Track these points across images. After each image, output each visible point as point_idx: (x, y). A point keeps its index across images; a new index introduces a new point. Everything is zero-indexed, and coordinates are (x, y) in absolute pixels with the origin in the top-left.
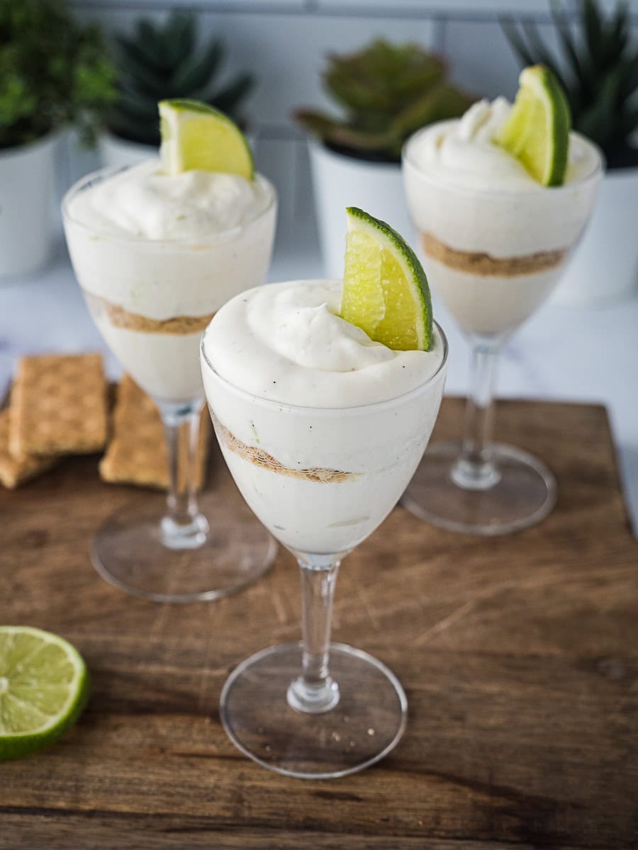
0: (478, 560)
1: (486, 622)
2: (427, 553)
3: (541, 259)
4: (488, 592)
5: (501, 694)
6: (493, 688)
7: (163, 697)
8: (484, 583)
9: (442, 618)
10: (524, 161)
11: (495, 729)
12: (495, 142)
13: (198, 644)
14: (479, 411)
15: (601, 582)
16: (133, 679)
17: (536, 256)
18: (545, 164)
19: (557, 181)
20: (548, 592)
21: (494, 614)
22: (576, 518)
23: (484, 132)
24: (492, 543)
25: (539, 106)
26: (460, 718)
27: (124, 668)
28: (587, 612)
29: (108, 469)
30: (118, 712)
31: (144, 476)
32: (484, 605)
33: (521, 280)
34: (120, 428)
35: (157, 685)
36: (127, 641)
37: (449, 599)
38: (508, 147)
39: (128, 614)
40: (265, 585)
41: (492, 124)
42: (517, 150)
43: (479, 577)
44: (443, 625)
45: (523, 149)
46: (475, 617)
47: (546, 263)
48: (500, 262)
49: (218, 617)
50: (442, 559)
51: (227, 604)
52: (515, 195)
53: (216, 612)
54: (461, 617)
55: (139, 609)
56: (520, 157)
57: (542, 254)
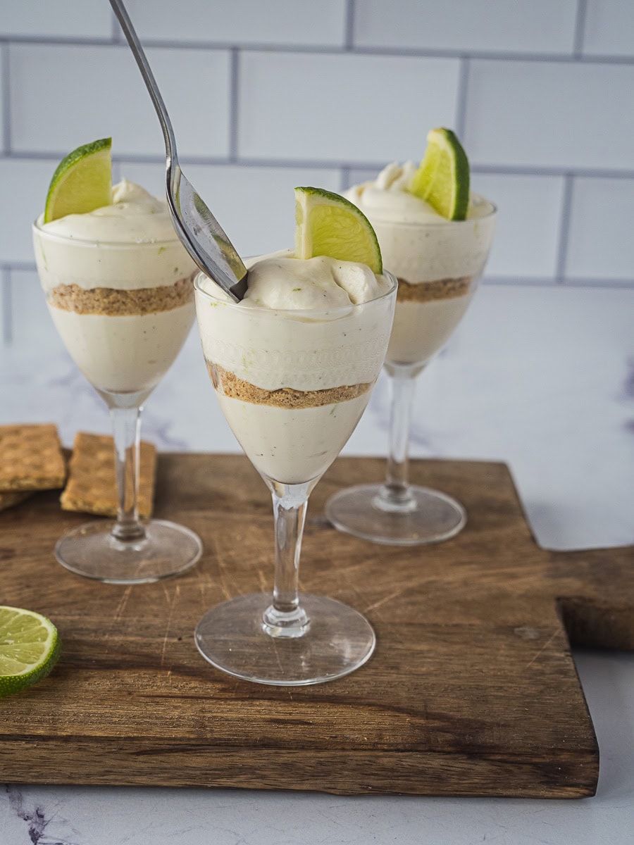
0: (402, 563)
1: (413, 604)
2: (355, 559)
3: (449, 285)
4: (412, 584)
5: (429, 651)
6: (423, 647)
7: (128, 657)
8: (409, 577)
9: (374, 602)
10: (432, 203)
11: (429, 674)
12: (406, 190)
13: (157, 622)
15: (513, 576)
16: (102, 646)
17: (445, 282)
18: (451, 204)
19: (460, 216)
20: (465, 583)
21: (420, 598)
22: (487, 535)
23: (396, 184)
24: (415, 551)
25: (444, 156)
26: (396, 667)
27: (91, 638)
28: (503, 595)
29: (66, 501)
30: (87, 668)
31: (99, 506)
32: (410, 592)
33: (433, 304)
34: (75, 471)
35: (123, 649)
36: (92, 620)
37: (378, 589)
38: (418, 194)
39: (91, 602)
40: (215, 581)
41: (403, 178)
42: (426, 196)
43: (405, 573)
44: (376, 605)
45: (431, 195)
46: (403, 600)
47: (453, 289)
48: (415, 286)
49: (174, 602)
50: (370, 562)
51: (181, 593)
52: (427, 225)
53: (172, 600)
54: (391, 600)
55: (102, 598)
56: (428, 200)
57: (450, 280)
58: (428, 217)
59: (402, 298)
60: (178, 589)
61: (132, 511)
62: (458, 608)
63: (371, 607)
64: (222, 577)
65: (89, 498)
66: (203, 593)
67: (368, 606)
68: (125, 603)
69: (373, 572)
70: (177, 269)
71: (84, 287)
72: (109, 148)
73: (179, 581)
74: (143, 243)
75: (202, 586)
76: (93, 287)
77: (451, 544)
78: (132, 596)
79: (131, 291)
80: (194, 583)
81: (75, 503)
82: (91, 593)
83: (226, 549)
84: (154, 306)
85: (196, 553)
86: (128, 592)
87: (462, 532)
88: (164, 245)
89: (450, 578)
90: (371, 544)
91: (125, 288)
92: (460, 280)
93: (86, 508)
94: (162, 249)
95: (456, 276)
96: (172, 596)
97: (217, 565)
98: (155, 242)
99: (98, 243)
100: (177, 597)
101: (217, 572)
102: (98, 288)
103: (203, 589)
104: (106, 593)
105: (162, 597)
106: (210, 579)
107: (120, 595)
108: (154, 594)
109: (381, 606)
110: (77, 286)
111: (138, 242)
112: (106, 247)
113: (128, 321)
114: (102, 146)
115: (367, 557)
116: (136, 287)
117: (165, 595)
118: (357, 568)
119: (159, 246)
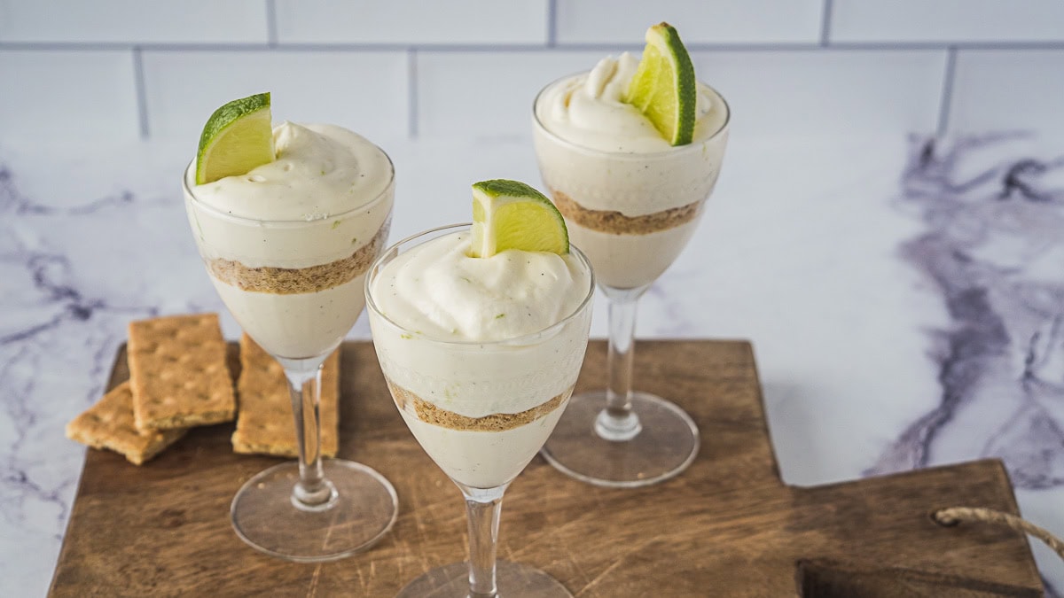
0: (625, 515)
1: (636, 578)
2: (573, 511)
3: (674, 215)
4: (635, 548)
8: (632, 538)
9: (592, 577)
10: (652, 118)
12: (623, 100)
14: (619, 357)
15: (749, 531)
17: (669, 212)
18: (674, 126)
19: (685, 139)
20: (695, 545)
21: (643, 569)
22: (722, 466)
23: (610, 88)
24: (639, 496)
25: (665, 66)
28: (736, 562)
29: (239, 441)
31: (276, 448)
32: (633, 560)
33: (656, 235)
34: (245, 396)
37: (598, 557)
38: (636, 104)
39: (277, 590)
40: (414, 553)
41: (618, 78)
42: (645, 108)
43: (628, 531)
44: (594, 582)
45: (650, 107)
46: (625, 573)
47: (680, 216)
48: (633, 219)
49: (369, 586)
50: (589, 515)
51: (377, 573)
52: (645, 156)
53: (366, 584)
54: (611, 573)
55: (288, 584)
56: (646, 114)
57: (676, 209)
59: (618, 231)
60: (373, 567)
61: (314, 464)
62: (686, 583)
63: (588, 587)
64: (422, 545)
66: (401, 571)
67: (586, 584)
68: (314, 592)
69: (593, 531)
70: (355, 240)
71: (248, 265)
72: (268, 108)
73: (374, 554)
74: (314, 220)
75: (399, 561)
76: (258, 265)
77: (681, 482)
78: (323, 580)
79: (303, 270)
80: (390, 557)
82: (274, 576)
83: (425, 503)
84: (330, 281)
85: (391, 514)
86: (316, 573)
87: (695, 462)
88: (339, 218)
89: (677, 538)
90: (589, 487)
91: (296, 266)
92: (687, 207)
93: (263, 450)
94: (336, 222)
95: (682, 204)
96: (367, 576)
97: (414, 528)
98: (328, 217)
99: (262, 222)
100: (373, 578)
101: (415, 540)
102: (265, 268)
103: (400, 565)
104: (292, 576)
105: (355, 580)
106: (408, 550)
107: (308, 579)
108: (347, 576)
109: (601, 581)
110: (240, 264)
111: (309, 220)
112: (269, 226)
113: (302, 299)
114: (259, 105)
115: (586, 508)
116: (308, 266)
117: (358, 575)
118: (572, 525)
119: (334, 219)
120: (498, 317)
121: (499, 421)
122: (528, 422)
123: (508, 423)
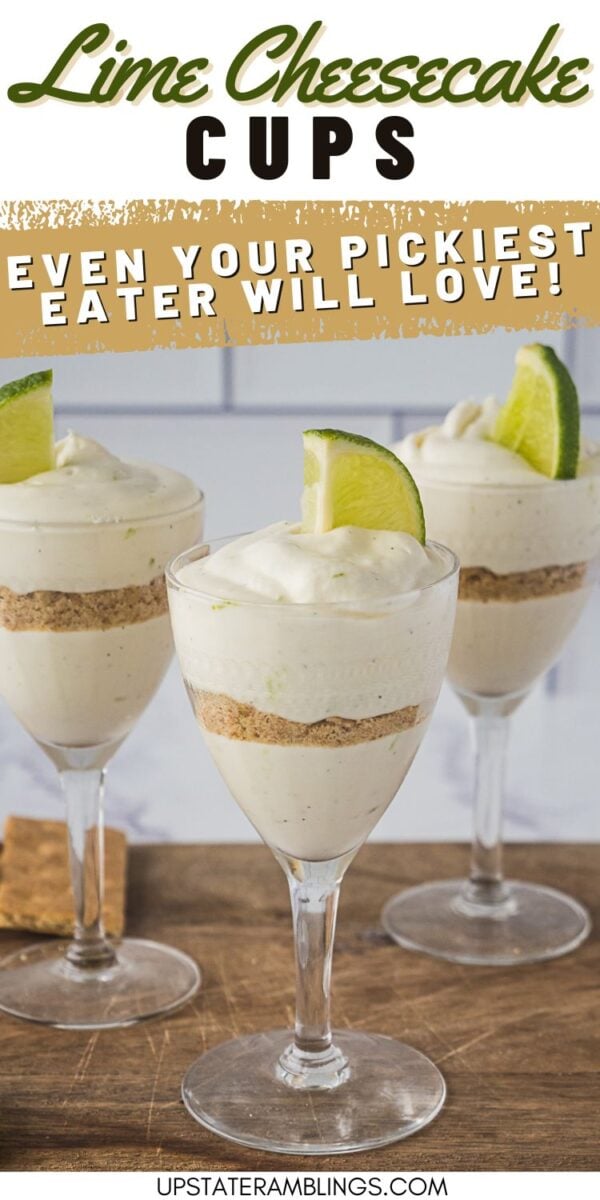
0: (500, 989)
1: (514, 1046)
2: (428, 986)
3: (555, 575)
4: (514, 1018)
5: (539, 1111)
6: (531, 1105)
7: (96, 1130)
8: (509, 1010)
9: (456, 1045)
10: (527, 455)
11: (541, 1142)
12: (486, 438)
13: (139, 1080)
16: (58, 1116)
17: (548, 571)
18: (552, 455)
19: (567, 472)
21: (524, 1038)
23: (472, 429)
24: (515, 973)
25: (540, 385)
26: (490, 1134)
27: (43, 1105)
30: (39, 1147)
31: (46, 920)
32: (509, 1030)
33: (531, 604)
35: (89, 1120)
36: (43, 1081)
37: (464, 1026)
38: (504, 443)
39: (40, 1055)
40: (222, 1023)
41: (482, 420)
42: (516, 444)
43: (501, 1004)
44: (460, 1050)
45: (523, 443)
46: (500, 1042)
47: (561, 581)
48: (505, 578)
49: (162, 1052)
50: (451, 990)
51: (171, 1039)
52: (518, 487)
53: (159, 1049)
54: (481, 1041)
55: (55, 1050)
56: (519, 451)
57: (556, 568)
58: (520, 474)
59: (485, 596)
60: (167, 1034)
61: (96, 923)
62: (581, 1051)
63: (453, 1053)
64: (232, 1016)
65: (29, 911)
66: (204, 1039)
67: (449, 1051)
68: (90, 1056)
69: (455, 1004)
70: (153, 561)
71: (18, 589)
72: (49, 385)
73: (169, 1023)
74: (103, 524)
75: (202, 1030)
76: (30, 590)
77: (570, 962)
78: (100, 1045)
79: (87, 594)
80: (190, 1026)
81: (9, 917)
82: (39, 1043)
83: (235, 978)
84: (121, 616)
85: (192, 984)
86: (93, 1040)
87: (585, 944)
88: (134, 526)
89: (565, 1010)
90: (450, 965)
91: (78, 590)
92: (570, 566)
93: (27, 924)
94: (130, 531)
95: (564, 561)
96: (159, 1044)
97: (222, 999)
98: (121, 521)
99: (36, 524)
100: (167, 1045)
101: (223, 1010)
102: (38, 592)
103: (203, 1034)
104: (61, 1042)
105: (144, 1047)
106: (213, 1020)
107: (83, 1045)
108: (133, 1043)
109: (468, 1049)
110: (8, 590)
111: (96, 522)
112: (47, 530)
113: (85, 638)
114: (38, 382)
115: (446, 983)
116: (94, 589)
117: (148, 1043)
118: (430, 998)
119: (127, 526)
120: (336, 576)
121: (337, 729)
122: (374, 738)
123: (347, 734)
